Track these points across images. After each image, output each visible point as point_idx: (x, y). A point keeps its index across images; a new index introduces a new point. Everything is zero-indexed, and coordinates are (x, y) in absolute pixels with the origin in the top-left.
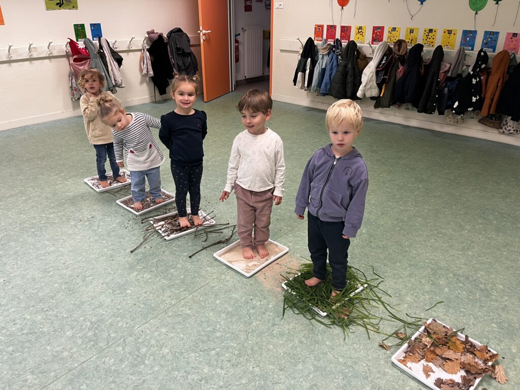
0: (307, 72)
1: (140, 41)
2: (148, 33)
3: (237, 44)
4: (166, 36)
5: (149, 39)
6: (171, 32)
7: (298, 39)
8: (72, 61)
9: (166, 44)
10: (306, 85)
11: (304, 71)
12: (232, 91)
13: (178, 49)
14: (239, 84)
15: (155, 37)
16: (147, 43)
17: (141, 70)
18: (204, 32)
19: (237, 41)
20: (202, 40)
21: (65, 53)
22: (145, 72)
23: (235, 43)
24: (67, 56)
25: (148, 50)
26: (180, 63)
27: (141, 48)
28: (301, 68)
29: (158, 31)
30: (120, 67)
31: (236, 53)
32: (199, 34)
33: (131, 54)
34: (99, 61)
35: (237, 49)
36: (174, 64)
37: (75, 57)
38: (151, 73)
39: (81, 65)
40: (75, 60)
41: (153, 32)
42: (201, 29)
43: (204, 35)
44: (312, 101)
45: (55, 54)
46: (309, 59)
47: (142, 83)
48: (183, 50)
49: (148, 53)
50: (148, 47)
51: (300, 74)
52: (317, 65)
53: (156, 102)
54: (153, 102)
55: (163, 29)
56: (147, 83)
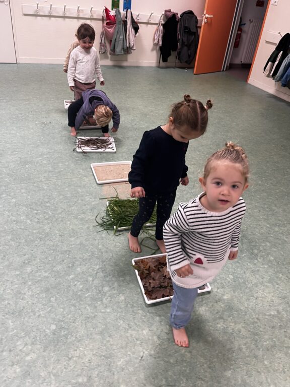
0: (276, 63)
1: (158, 16)
2: (166, 11)
3: (239, 32)
4: (179, 16)
5: (166, 15)
6: (184, 13)
7: (279, 33)
8: (105, 24)
9: (178, 22)
10: (271, 74)
11: (274, 62)
12: (223, 70)
13: (186, 28)
14: (231, 67)
15: (170, 14)
16: (163, 20)
17: (154, 40)
18: (207, 16)
19: (240, 29)
20: (203, 23)
21: (101, 18)
22: (156, 41)
23: (238, 30)
24: (103, 20)
25: (162, 24)
26: (185, 39)
27: (157, 22)
28: (272, 59)
29: (174, 10)
30: (136, 34)
31: (236, 39)
32: (203, 17)
33: (149, 25)
34: (121, 27)
35: (239, 37)
36: (179, 40)
37: (108, 21)
38: (161, 43)
39: (109, 28)
40: (107, 24)
41: (169, 11)
42: (205, 13)
43: (207, 18)
44: (277, 90)
45: (95, 17)
46: (282, 52)
47: (153, 50)
48: (190, 29)
49: (162, 27)
50: (163, 22)
51: (270, 63)
52: (286, 58)
53: (159, 67)
54: (157, 67)
55: (179, 10)
56: (157, 51)
